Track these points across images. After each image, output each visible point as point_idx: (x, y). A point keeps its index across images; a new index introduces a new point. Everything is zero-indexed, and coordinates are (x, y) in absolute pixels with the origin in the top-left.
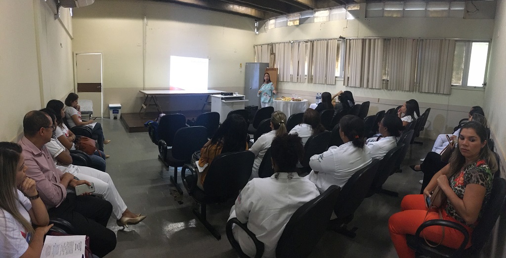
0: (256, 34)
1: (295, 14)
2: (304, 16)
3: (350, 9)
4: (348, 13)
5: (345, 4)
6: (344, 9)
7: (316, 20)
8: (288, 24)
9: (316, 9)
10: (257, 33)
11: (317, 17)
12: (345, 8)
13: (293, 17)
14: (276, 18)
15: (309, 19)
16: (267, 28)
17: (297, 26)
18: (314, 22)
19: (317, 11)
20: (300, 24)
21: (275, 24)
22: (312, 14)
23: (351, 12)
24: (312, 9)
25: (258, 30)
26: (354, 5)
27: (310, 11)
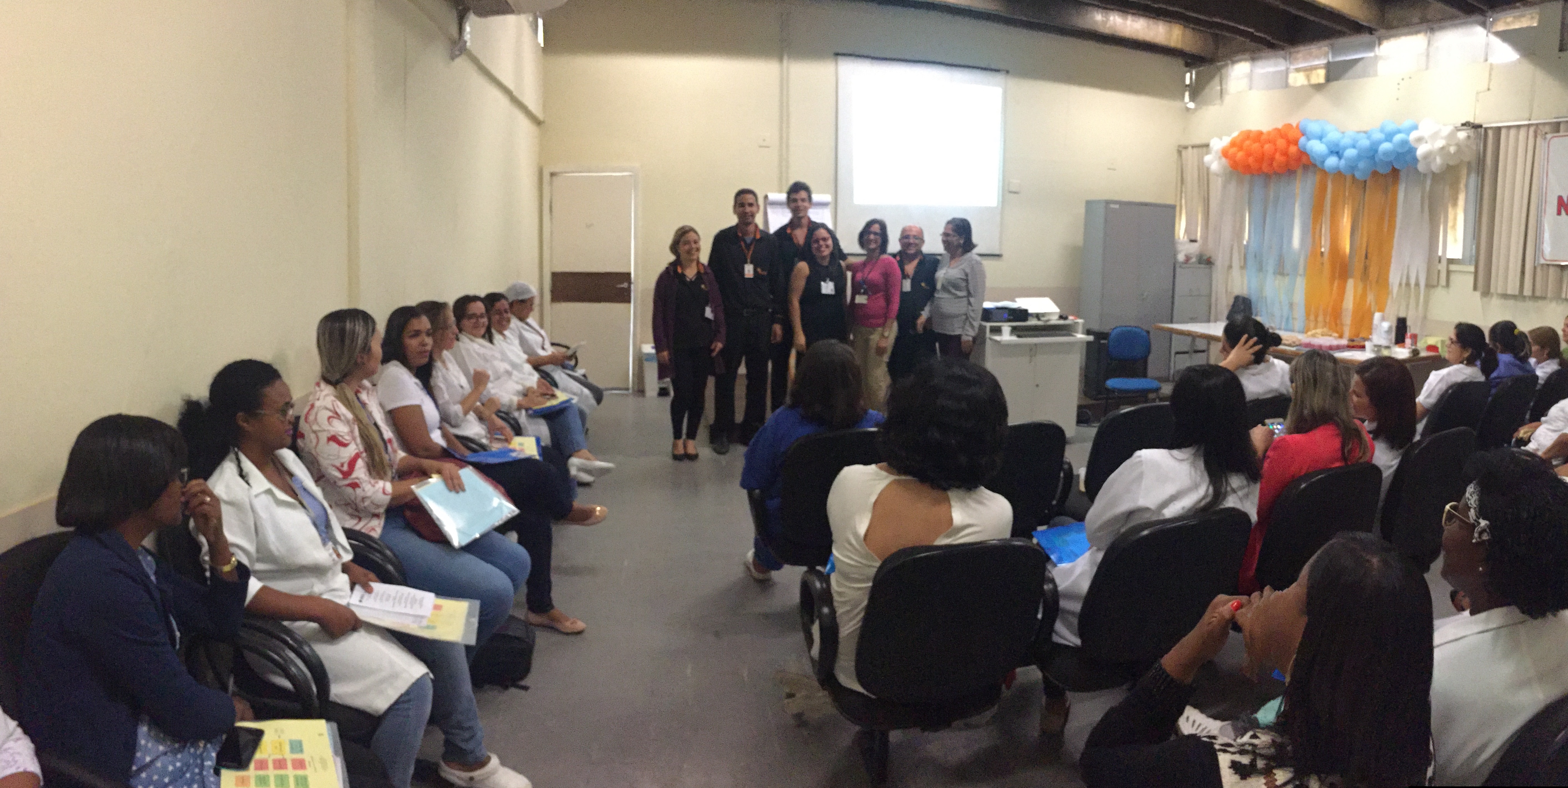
0: (1188, 109)
1: (1314, 48)
2: (1340, 54)
3: (1501, 27)
4: (1496, 42)
5: (1482, 12)
6: (1479, 30)
7: (1381, 68)
8: (1291, 81)
9: (1382, 32)
10: (1191, 105)
11: (1387, 58)
12: (1484, 24)
13: (1305, 59)
14: (1254, 59)
15: (1360, 64)
16: (1227, 90)
17: (1318, 86)
18: (1375, 75)
19: (1388, 37)
20: (1329, 79)
21: (1250, 76)
22: (1370, 47)
23: (1504, 36)
24: (1371, 31)
25: (1193, 98)
26: (1517, 13)
27: (1365, 38)
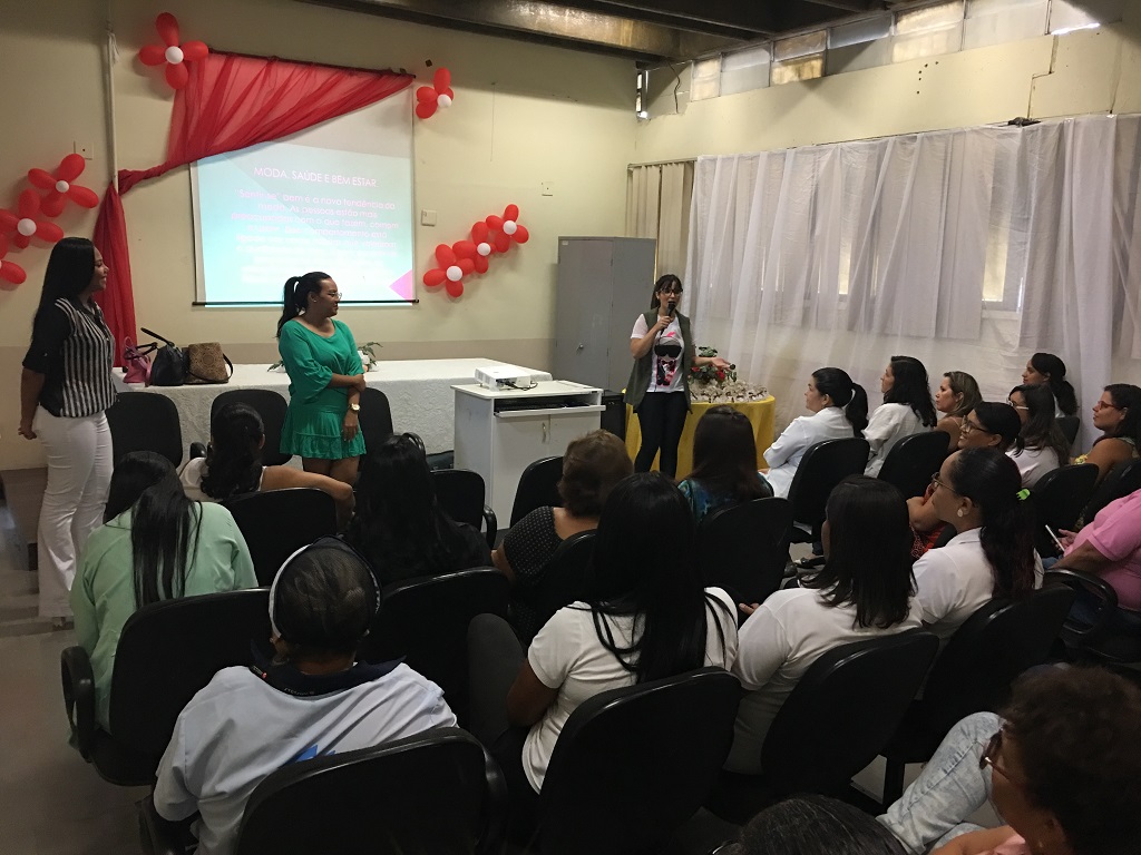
0: (640, 120)
1: (808, 34)
2: (845, 38)
7: (899, 52)
9: (900, 5)
10: (644, 115)
11: (907, 38)
13: (795, 49)
14: (725, 55)
15: (867, 53)
16: (687, 98)
17: (812, 84)
18: (891, 62)
19: (906, 13)
20: (826, 73)
21: (720, 79)
22: (884, 24)
24: (884, 5)
